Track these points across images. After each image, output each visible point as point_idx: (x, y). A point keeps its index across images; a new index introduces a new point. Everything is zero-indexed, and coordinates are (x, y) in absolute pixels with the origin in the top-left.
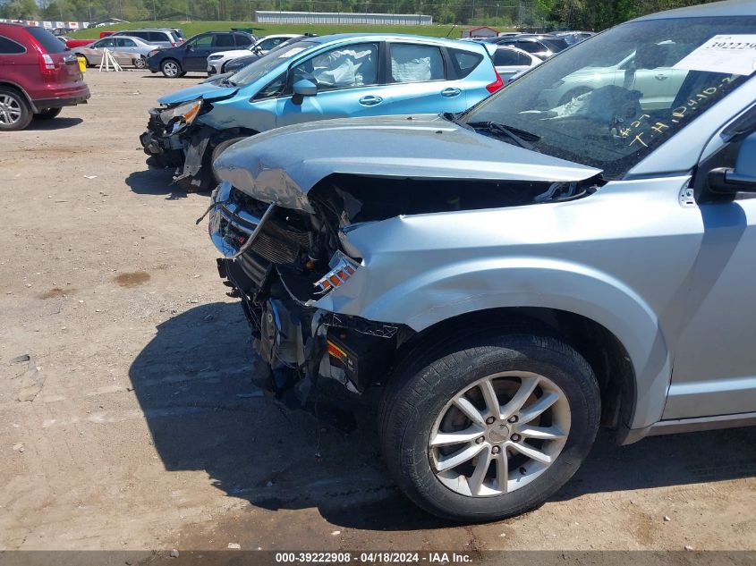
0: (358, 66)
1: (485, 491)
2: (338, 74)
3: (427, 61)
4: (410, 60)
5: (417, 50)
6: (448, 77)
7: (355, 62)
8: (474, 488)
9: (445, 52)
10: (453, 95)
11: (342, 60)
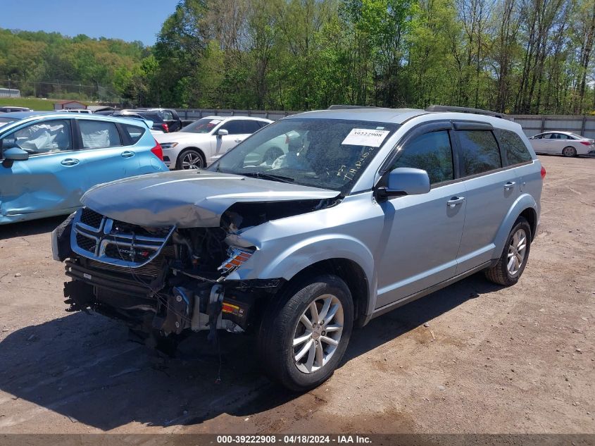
0: (55, 136)
1: (314, 369)
2: (39, 143)
3: (106, 132)
4: (93, 132)
5: (99, 125)
6: (123, 143)
7: (52, 133)
8: (309, 369)
9: (119, 126)
10: (130, 156)
11: (41, 132)
